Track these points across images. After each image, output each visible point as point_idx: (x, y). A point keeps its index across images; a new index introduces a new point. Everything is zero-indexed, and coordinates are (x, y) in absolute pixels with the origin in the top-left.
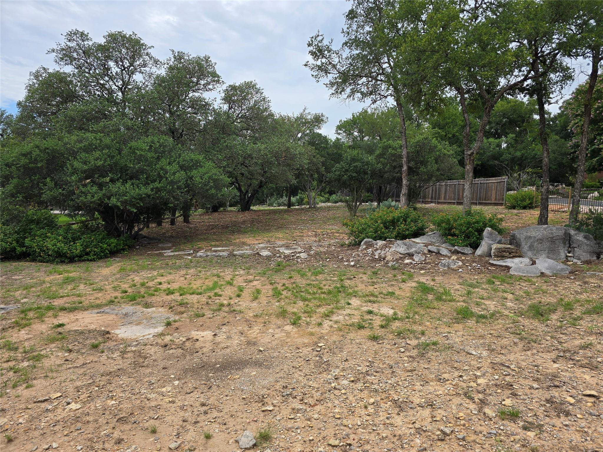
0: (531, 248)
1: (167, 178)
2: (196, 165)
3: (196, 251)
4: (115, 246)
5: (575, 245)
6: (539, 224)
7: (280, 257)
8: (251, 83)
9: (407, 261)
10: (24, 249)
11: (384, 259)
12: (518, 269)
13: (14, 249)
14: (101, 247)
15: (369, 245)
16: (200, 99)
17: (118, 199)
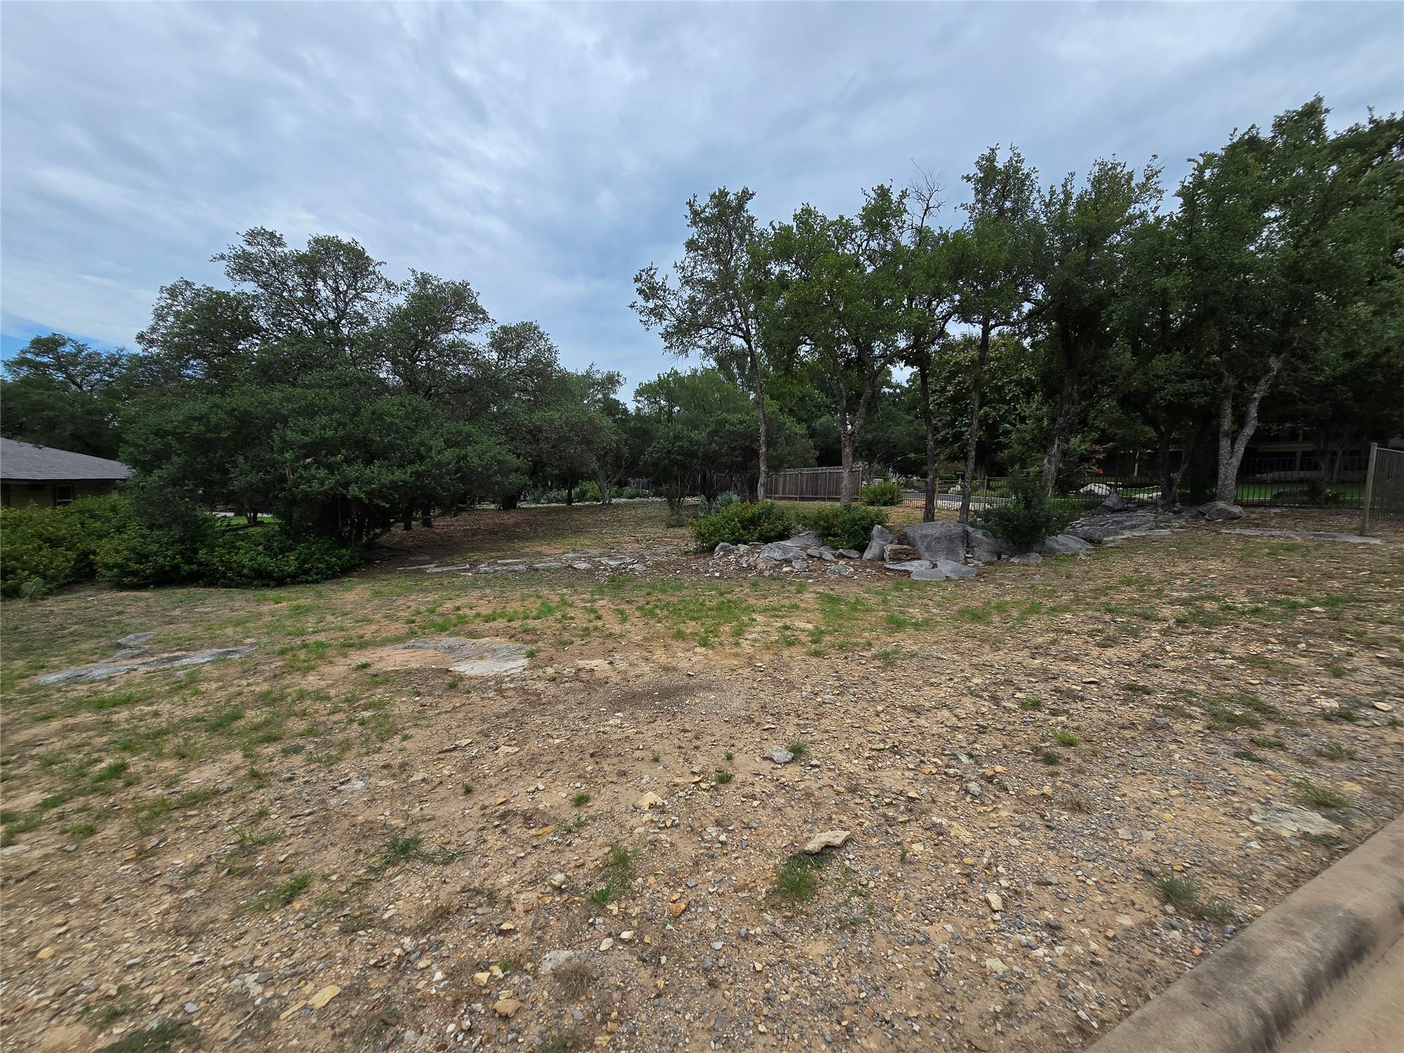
0: (928, 548)
1: (431, 458)
2: (468, 440)
3: (474, 564)
4: (348, 561)
5: (974, 544)
6: (925, 521)
7: (605, 570)
8: (531, 323)
9: (786, 569)
10: (195, 567)
11: (755, 567)
12: (920, 574)
13: (177, 567)
14: (327, 561)
15: (727, 552)
16: (462, 343)
17: (360, 488)
